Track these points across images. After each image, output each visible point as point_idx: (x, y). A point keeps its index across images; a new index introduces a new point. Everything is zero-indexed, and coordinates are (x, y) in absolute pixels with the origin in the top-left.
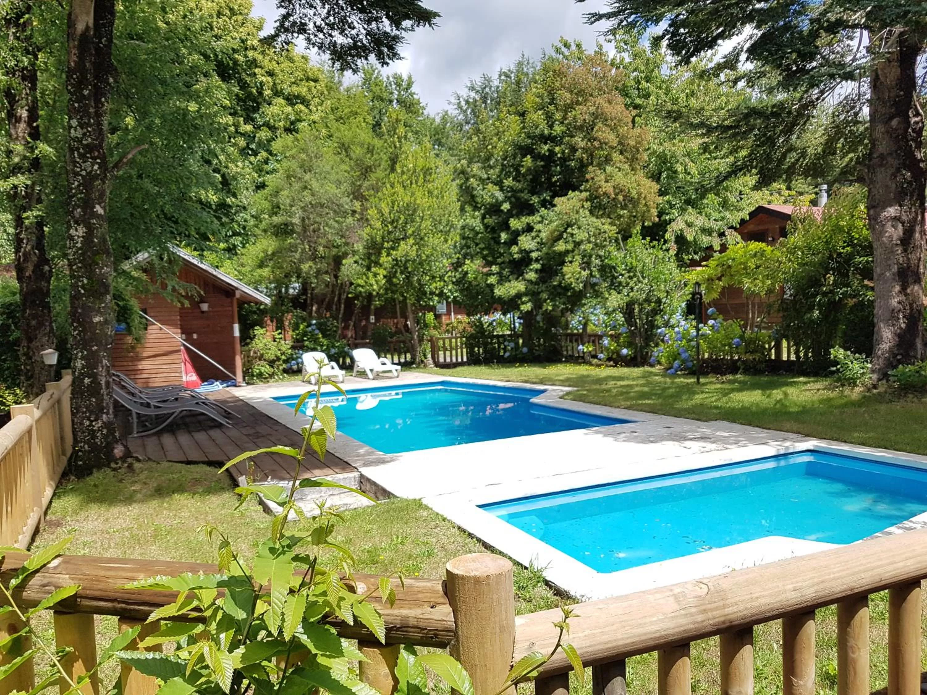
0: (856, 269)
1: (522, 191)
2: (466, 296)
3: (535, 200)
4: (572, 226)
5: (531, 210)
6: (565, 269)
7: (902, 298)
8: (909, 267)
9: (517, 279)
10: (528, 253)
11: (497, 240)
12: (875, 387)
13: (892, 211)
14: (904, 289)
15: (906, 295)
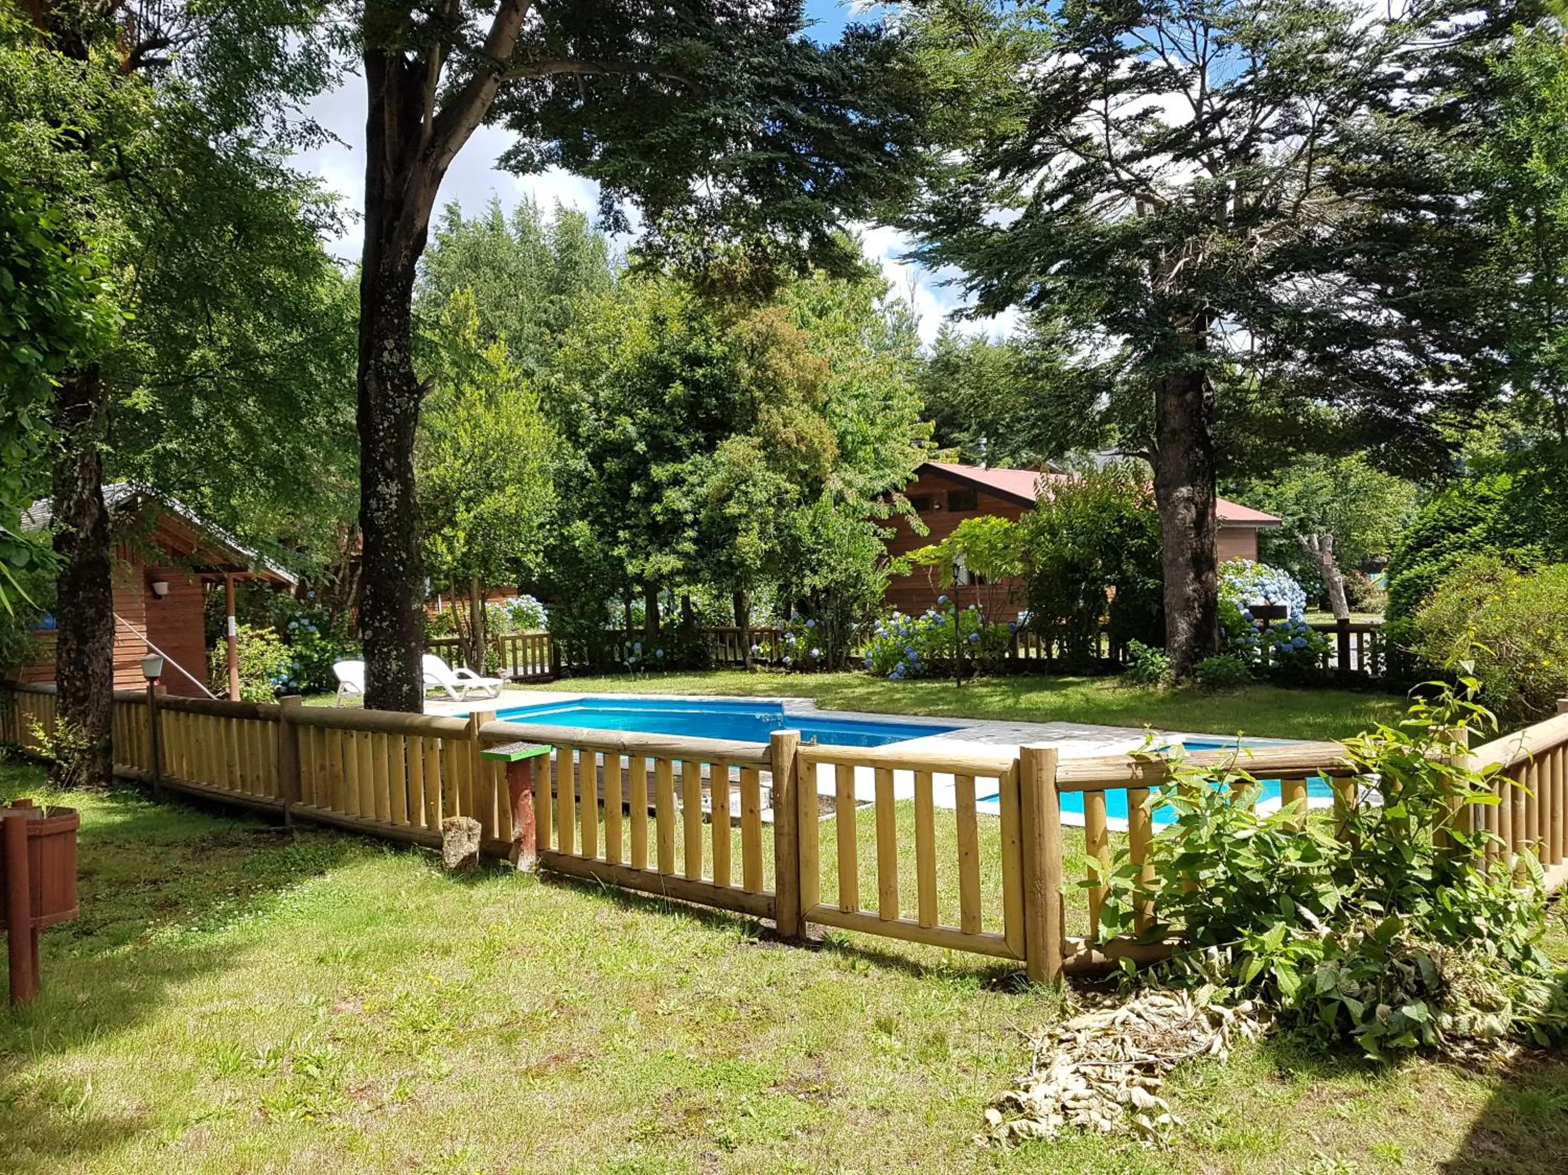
0: (1129, 552)
1: (662, 427)
2: (562, 573)
3: (683, 441)
4: (745, 481)
5: (677, 456)
6: (740, 540)
7: (1197, 586)
8: (1203, 552)
9: (660, 550)
10: (678, 514)
11: (625, 494)
12: (1178, 682)
13: (1184, 491)
14: (1198, 578)
15: (1201, 582)
